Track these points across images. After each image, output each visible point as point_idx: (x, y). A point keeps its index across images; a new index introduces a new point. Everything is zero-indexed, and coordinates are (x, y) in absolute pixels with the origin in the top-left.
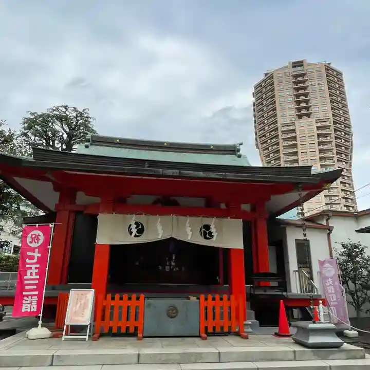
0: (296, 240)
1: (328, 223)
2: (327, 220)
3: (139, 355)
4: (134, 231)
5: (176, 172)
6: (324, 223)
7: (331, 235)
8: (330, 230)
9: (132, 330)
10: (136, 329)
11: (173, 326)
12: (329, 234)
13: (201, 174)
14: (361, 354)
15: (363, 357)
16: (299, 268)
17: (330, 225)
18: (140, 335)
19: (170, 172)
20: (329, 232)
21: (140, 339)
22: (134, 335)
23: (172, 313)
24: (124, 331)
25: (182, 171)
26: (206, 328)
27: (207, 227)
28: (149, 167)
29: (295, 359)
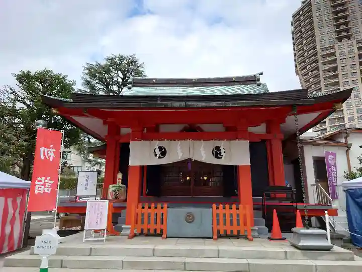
0: (313, 157)
1: (346, 141)
2: (346, 138)
3: (154, 250)
4: (158, 153)
5: (183, 104)
6: (343, 140)
7: (350, 151)
8: (348, 147)
9: (159, 232)
10: (162, 230)
11: (189, 229)
12: (347, 151)
13: (203, 104)
14: (351, 256)
15: (352, 259)
16: (317, 182)
17: (349, 142)
18: (164, 236)
19: (177, 104)
20: (347, 148)
21: (163, 238)
22: (160, 235)
23: (190, 219)
24: (152, 232)
25: (187, 103)
26: (218, 231)
27: (218, 148)
28: (161, 101)
29: (286, 258)
